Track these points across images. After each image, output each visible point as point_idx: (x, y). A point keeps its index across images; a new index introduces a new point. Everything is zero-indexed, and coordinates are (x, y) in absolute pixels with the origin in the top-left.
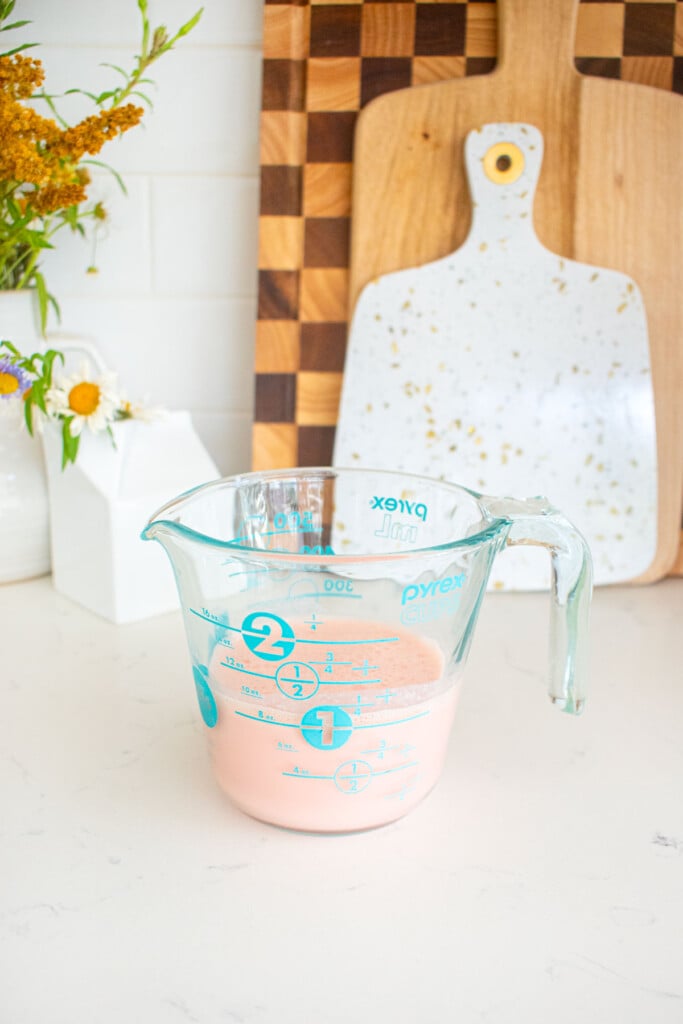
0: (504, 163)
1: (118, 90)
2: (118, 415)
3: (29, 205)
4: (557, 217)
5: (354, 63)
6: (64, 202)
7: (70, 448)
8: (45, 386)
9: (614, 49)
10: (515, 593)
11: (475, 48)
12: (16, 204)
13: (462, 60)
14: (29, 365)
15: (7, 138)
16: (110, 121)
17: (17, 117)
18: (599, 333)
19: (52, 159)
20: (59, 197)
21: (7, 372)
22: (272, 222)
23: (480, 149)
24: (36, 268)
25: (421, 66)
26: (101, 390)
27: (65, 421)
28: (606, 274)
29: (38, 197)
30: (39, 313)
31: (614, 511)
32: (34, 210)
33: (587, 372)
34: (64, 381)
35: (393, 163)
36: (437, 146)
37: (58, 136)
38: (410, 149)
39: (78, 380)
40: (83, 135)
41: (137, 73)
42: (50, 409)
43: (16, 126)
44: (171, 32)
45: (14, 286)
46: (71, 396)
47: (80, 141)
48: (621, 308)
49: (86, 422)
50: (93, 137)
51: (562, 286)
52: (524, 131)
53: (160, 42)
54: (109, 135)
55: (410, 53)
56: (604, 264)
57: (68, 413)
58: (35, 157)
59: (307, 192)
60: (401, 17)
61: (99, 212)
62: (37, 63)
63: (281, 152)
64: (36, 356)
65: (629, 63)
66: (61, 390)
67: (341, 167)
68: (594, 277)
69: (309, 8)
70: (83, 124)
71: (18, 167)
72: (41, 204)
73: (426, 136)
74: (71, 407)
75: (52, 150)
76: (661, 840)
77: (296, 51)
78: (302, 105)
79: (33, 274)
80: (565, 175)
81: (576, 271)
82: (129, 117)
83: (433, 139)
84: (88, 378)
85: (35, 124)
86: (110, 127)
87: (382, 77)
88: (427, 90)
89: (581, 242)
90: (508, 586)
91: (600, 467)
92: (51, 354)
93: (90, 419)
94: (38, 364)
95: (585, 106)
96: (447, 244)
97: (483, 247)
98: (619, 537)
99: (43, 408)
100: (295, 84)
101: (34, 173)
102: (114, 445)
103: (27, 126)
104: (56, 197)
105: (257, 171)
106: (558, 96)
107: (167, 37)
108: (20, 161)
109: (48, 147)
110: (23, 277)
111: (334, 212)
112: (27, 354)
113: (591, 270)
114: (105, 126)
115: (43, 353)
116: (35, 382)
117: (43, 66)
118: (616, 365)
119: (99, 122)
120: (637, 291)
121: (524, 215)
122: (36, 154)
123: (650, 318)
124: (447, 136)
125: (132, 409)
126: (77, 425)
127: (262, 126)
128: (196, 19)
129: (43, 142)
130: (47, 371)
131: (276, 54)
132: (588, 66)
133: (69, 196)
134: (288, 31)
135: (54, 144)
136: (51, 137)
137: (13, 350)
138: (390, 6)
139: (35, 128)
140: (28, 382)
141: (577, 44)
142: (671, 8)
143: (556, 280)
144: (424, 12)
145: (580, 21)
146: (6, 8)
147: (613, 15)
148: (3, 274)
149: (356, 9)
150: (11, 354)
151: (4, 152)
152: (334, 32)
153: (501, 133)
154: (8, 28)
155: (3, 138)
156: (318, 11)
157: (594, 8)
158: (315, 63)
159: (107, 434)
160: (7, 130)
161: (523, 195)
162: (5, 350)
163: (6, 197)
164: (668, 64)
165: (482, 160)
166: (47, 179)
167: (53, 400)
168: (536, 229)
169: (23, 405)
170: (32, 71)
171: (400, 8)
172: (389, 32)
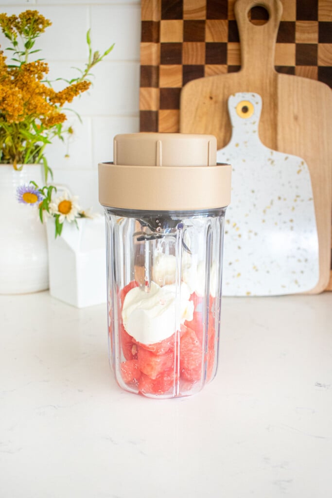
0: (245, 110)
1: (78, 79)
2: (79, 215)
3: (42, 124)
4: (269, 133)
5: (179, 67)
6: (57, 122)
7: (59, 229)
8: (48, 201)
9: (292, 62)
10: (256, 297)
11: (231, 61)
12: (36, 124)
13: (226, 66)
14: (42, 192)
16: (76, 88)
17: (37, 87)
18: (289, 182)
20: (56, 119)
21: (33, 193)
23: (235, 103)
24: (43, 155)
25: (208, 69)
26: (73, 203)
27: (56, 216)
28: (291, 157)
29: (46, 121)
30: (44, 174)
31: (299, 261)
33: (285, 199)
34: (56, 199)
35: (197, 109)
36: (216, 102)
37: (54, 95)
38: (204, 103)
39: (62, 199)
40: (65, 94)
41: (86, 71)
42: (51, 211)
43: (37, 91)
44: (101, 53)
45: (34, 162)
46: (59, 206)
47: (64, 96)
48: (299, 172)
49: (66, 217)
50: (70, 95)
51: (272, 162)
52: (253, 96)
53: (96, 57)
54: (76, 94)
55: (203, 63)
56: (291, 153)
57: (58, 213)
59: (160, 122)
60: (199, 48)
61: (70, 131)
62: (46, 64)
63: (149, 105)
64: (45, 188)
65: (299, 69)
66: (55, 203)
67: (174, 111)
68: (286, 158)
69: (159, 44)
70: (65, 90)
71: (39, 107)
72: (47, 123)
73: (211, 98)
74: (59, 211)
75: (52, 100)
76: (319, 385)
77: (154, 62)
78: (157, 85)
79: (42, 157)
80: (272, 115)
81: (278, 156)
82: (85, 86)
83: (214, 99)
84: (67, 198)
86: (76, 91)
87: (192, 73)
88: (211, 78)
89: (280, 143)
90: (253, 294)
92: (51, 187)
93: (67, 216)
94: (46, 191)
95: (280, 86)
96: (222, 144)
97: (237, 145)
98: (302, 272)
99: (48, 211)
100: (154, 77)
102: (78, 228)
103: (41, 90)
104: (54, 120)
105: (138, 113)
106: (268, 82)
107: (99, 56)
108: (39, 104)
109: (50, 100)
110: (37, 159)
111: (172, 130)
112: (41, 187)
113: (285, 155)
114: (74, 90)
115: (48, 186)
116: (44, 200)
117: (48, 66)
118: (298, 196)
119: (72, 89)
120: (305, 165)
121: (254, 132)
123: (312, 177)
124: (220, 98)
125: (86, 213)
126: (62, 218)
127: (140, 94)
128: (111, 48)
129: (48, 98)
130: (49, 194)
131: (146, 63)
132: (280, 69)
133: (60, 119)
134: (150, 54)
135: (53, 98)
138: (194, 43)
139: (45, 91)
140: (42, 198)
141: (275, 60)
142: (316, 46)
143: (270, 159)
144: (209, 45)
145: (276, 50)
146: (31, 44)
147: (290, 49)
148: (29, 157)
149: (180, 44)
150: (35, 187)
151: (32, 102)
152: (171, 54)
153: (243, 97)
154: (31, 53)
155: (32, 96)
156: (163, 45)
157: (282, 45)
158: (163, 67)
159: (74, 223)
160: (33, 92)
161: (254, 123)
162: (32, 185)
163: (32, 122)
164: (316, 69)
165: (236, 108)
166: (50, 112)
167: (52, 208)
168: (260, 139)
169: (39, 210)
170: (44, 67)
171: (199, 44)
172: (194, 54)
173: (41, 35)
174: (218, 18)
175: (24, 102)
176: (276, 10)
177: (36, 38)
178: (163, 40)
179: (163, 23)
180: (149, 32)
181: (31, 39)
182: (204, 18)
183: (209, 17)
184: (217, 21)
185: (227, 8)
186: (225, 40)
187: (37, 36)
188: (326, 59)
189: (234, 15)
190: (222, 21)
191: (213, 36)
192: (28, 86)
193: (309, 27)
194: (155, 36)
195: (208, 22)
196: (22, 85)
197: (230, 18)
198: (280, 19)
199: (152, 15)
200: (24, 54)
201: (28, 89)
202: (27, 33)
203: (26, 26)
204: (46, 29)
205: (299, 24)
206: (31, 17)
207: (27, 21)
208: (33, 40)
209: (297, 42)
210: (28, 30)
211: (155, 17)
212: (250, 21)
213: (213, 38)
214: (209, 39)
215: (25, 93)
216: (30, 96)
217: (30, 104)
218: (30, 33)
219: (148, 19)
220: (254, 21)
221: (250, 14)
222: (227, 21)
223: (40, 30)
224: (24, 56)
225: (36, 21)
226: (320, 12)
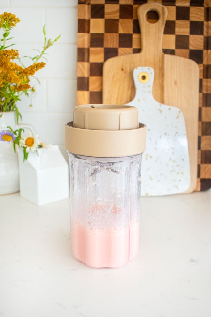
0: (144, 77)
1: (38, 56)
2: (39, 146)
3: (15, 89)
4: (159, 92)
5: (102, 49)
6: (25, 89)
7: (26, 156)
8: (19, 139)
9: (173, 47)
10: (151, 196)
11: (135, 46)
12: (11, 88)
13: (132, 49)
14: (15, 133)
15: (9, 71)
16: (37, 66)
17: (12, 65)
18: (172, 124)
19: (21, 77)
20: (23, 87)
21: (9, 135)
22: (81, 93)
23: (137, 73)
24: (15, 105)
25: (121, 50)
26: (34, 140)
27: (25, 148)
28: (172, 108)
29: (17, 87)
30: (16, 117)
31: (178, 173)
32: (16, 90)
33: (169, 135)
34: (24, 137)
35: (113, 77)
36: (125, 72)
37: (23, 70)
38: (118, 73)
39: (28, 137)
40: (30, 70)
41: (43, 52)
42: (20, 145)
43: (11, 68)
44: (52, 40)
45: (9, 110)
46: (26, 141)
47: (29, 72)
48: (177, 117)
49: (30, 149)
50: (32, 71)
51: (161, 111)
52: (149, 69)
53: (49, 43)
54: (36, 70)
55: (117, 47)
56: (173, 105)
57: (25, 146)
58: (17, 77)
59: (90, 84)
60: (115, 37)
61: (33, 90)
62: (17, 51)
63: (83, 73)
64: (17, 130)
65: (177, 51)
66: (23, 140)
67: (99, 78)
68: (170, 109)
69: (90, 34)
70: (29, 67)
71: (12, 79)
72: (18, 89)
73: (122, 70)
74: (26, 144)
75: (21, 74)
76: (192, 261)
77: (86, 46)
78: (88, 61)
79: (15, 107)
80: (161, 81)
81: (164, 107)
82: (42, 65)
83: (124, 70)
84: (31, 136)
85: (16, 67)
86: (37, 68)
87: (110, 53)
88: (122, 57)
89: (166, 99)
91: (174, 161)
92: (21, 130)
93: (31, 148)
94: (17, 133)
95: (165, 62)
96: (129, 100)
97: (139, 100)
98: (180, 180)
99: (19, 145)
100: (86, 55)
101: (17, 81)
102: (38, 155)
103: (14, 68)
104: (22, 87)
105: (76, 78)
106: (158, 60)
107: (51, 42)
108: (13, 78)
109: (20, 73)
110: (12, 108)
111: (98, 90)
112: (14, 130)
113: (169, 107)
114: (35, 67)
115: (19, 130)
116: (16, 138)
118: (177, 133)
119: (34, 67)
120: (181, 113)
121: (150, 92)
122: (17, 75)
123: (186, 120)
124: (128, 70)
125: (43, 145)
126: (28, 149)
127: (77, 66)
128: (59, 37)
129: (19, 72)
130: (20, 134)
131: (81, 47)
132: (166, 51)
133: (26, 87)
134: (84, 40)
135: (22, 72)
136: (21, 71)
137: (11, 129)
138: (112, 34)
139: (17, 68)
140: (15, 138)
141: (163, 45)
142: (188, 36)
143: (159, 110)
144: (121, 36)
145: (163, 39)
146: (7, 34)
147: (172, 38)
148: (6, 107)
149: (102, 34)
150: (10, 130)
151: (8, 75)
152: (97, 41)
153: (143, 70)
154: (8, 40)
155: (8, 71)
156: (92, 35)
157: (167, 36)
158: (92, 49)
159: (36, 152)
160: (9, 69)
161: (149, 86)
162: (8, 129)
163: (8, 86)
164: (188, 51)
165: (138, 77)
166: (20, 82)
167: (21, 142)
168: (153, 96)
169: (13, 144)
170: (16, 53)
171: (115, 34)
172: (112, 41)
173: (14, 28)
174: (127, 18)
175: (3, 75)
176: (164, 13)
177: (10, 31)
178: (92, 31)
179: (92, 21)
180: (83, 26)
181: (7, 30)
182: (118, 18)
183: (121, 17)
184: (126, 20)
185: (132, 11)
186: (131, 32)
187: (11, 29)
188: (194, 45)
189: (137, 16)
190: (129, 20)
191: (123, 29)
192: (5, 65)
193: (184, 24)
194: (87, 29)
195: (121, 20)
196: (2, 63)
197: (134, 18)
198: (166, 19)
199: (85, 15)
200: (2, 40)
201: (5, 66)
202: (4, 26)
203: (4, 22)
204: (17, 24)
205: (178, 22)
206: (7, 17)
207: (5, 19)
208: (8, 31)
209: (176, 34)
210: (5, 25)
211: (87, 16)
212: (147, 20)
213: (124, 31)
214: (121, 31)
215: (4, 69)
216: (7, 71)
217: (7, 76)
218: (7, 27)
219: (82, 18)
220: (149, 20)
221: (147, 16)
222: (132, 20)
223: (13, 25)
224: (3, 42)
225: (10, 19)
226: (191, 15)
